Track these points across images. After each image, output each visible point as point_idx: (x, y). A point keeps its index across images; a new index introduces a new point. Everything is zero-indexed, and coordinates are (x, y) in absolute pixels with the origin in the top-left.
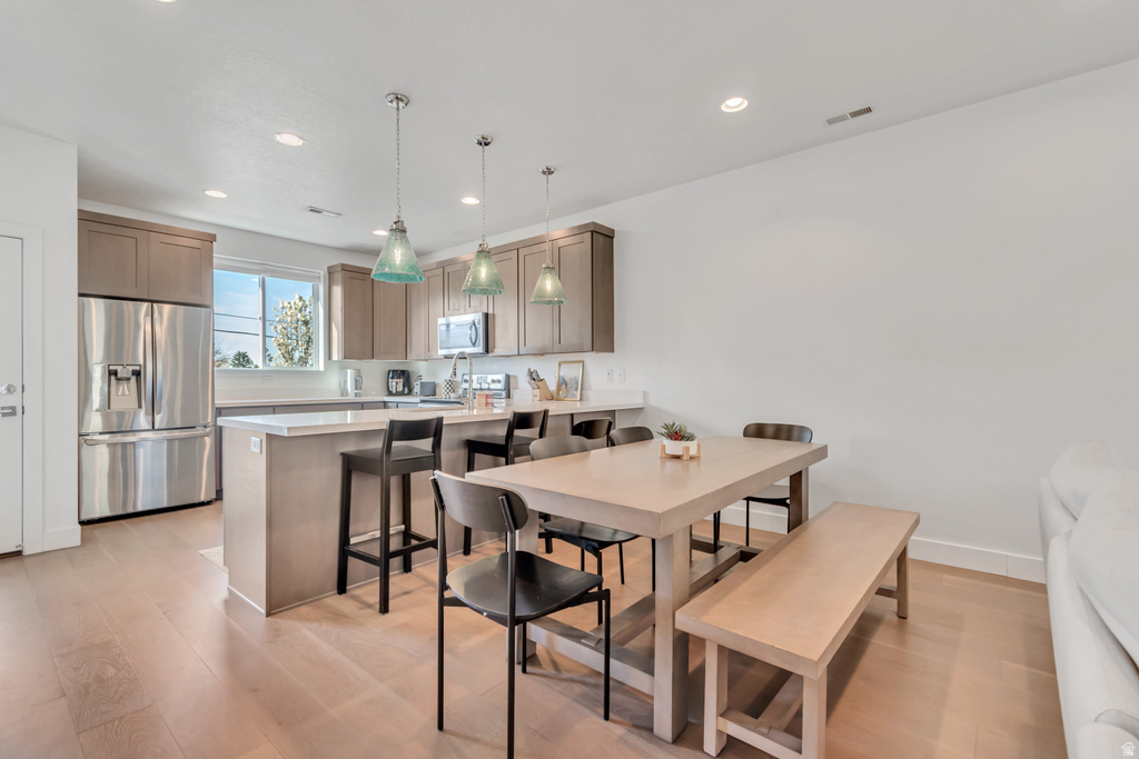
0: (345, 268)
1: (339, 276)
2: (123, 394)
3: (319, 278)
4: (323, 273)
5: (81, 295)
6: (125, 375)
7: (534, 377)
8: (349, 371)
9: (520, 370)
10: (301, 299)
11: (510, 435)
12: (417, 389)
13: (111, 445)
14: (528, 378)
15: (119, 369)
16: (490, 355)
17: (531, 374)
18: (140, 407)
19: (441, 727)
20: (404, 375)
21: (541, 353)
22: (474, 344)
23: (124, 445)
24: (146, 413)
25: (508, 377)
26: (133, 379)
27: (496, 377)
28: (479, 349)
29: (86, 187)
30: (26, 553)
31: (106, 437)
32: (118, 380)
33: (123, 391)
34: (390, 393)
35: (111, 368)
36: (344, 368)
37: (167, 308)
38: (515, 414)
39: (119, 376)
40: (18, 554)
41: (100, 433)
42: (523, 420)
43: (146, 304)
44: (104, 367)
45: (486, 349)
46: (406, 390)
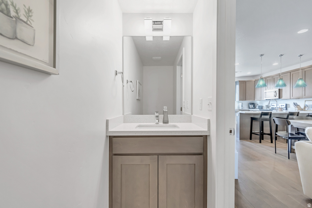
0: (240, 81)
1: (238, 83)
7: (295, 104)
8: (240, 103)
9: (291, 103)
11: (288, 117)
12: (257, 107)
14: (294, 105)
16: (280, 99)
17: (294, 104)
19: (276, 153)
20: (253, 104)
21: (298, 98)
22: (275, 97)
25: (286, 105)
27: (282, 105)
28: (277, 97)
34: (250, 108)
38: (289, 112)
42: (292, 114)
45: (280, 98)
46: (254, 108)
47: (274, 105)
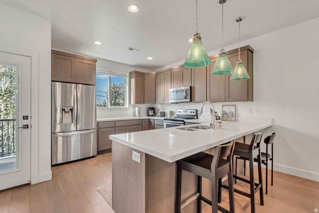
0: (136, 72)
1: (133, 75)
2: (67, 118)
3: (127, 76)
4: (128, 74)
5: (52, 81)
6: (68, 111)
8: (136, 108)
10: (114, 85)
13: (63, 137)
15: (66, 108)
18: (72, 122)
20: (153, 109)
22: (185, 98)
23: (67, 136)
24: (74, 125)
25: (197, 111)
26: (70, 112)
29: (54, 42)
30: (32, 184)
31: (61, 134)
32: (65, 112)
33: (67, 116)
34: (149, 115)
35: (63, 108)
36: (134, 106)
37: (80, 85)
39: (65, 111)
40: (29, 184)
41: (59, 132)
43: (74, 84)
44: (61, 107)
45: (191, 101)
46: (154, 115)
47: (181, 112)
